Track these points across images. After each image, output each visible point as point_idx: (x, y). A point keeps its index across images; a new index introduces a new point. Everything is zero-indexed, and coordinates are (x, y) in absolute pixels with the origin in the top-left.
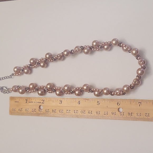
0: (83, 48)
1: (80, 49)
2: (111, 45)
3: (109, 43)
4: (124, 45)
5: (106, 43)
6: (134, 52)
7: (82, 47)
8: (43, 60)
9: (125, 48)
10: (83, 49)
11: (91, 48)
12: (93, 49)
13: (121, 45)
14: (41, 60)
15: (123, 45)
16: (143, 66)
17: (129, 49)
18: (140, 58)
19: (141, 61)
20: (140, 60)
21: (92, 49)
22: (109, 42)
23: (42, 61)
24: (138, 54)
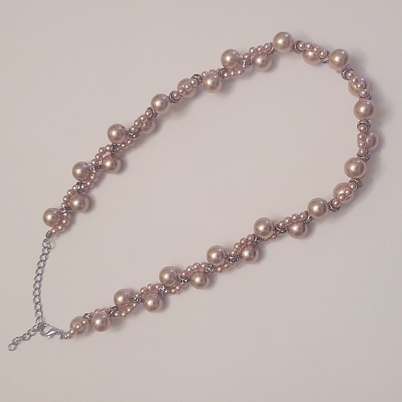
0: (199, 79)
1: (193, 82)
2: (272, 53)
3: (266, 47)
4: (308, 46)
5: (259, 49)
6: (337, 59)
7: (197, 75)
8: (107, 151)
9: (310, 54)
10: (202, 80)
11: (220, 74)
12: (226, 75)
13: (301, 46)
14: (101, 156)
15: (304, 45)
16: (363, 93)
17: (322, 54)
18: (353, 75)
19: (357, 82)
20: (354, 80)
21: (223, 74)
22: (266, 45)
23: (104, 156)
24: (347, 64)
